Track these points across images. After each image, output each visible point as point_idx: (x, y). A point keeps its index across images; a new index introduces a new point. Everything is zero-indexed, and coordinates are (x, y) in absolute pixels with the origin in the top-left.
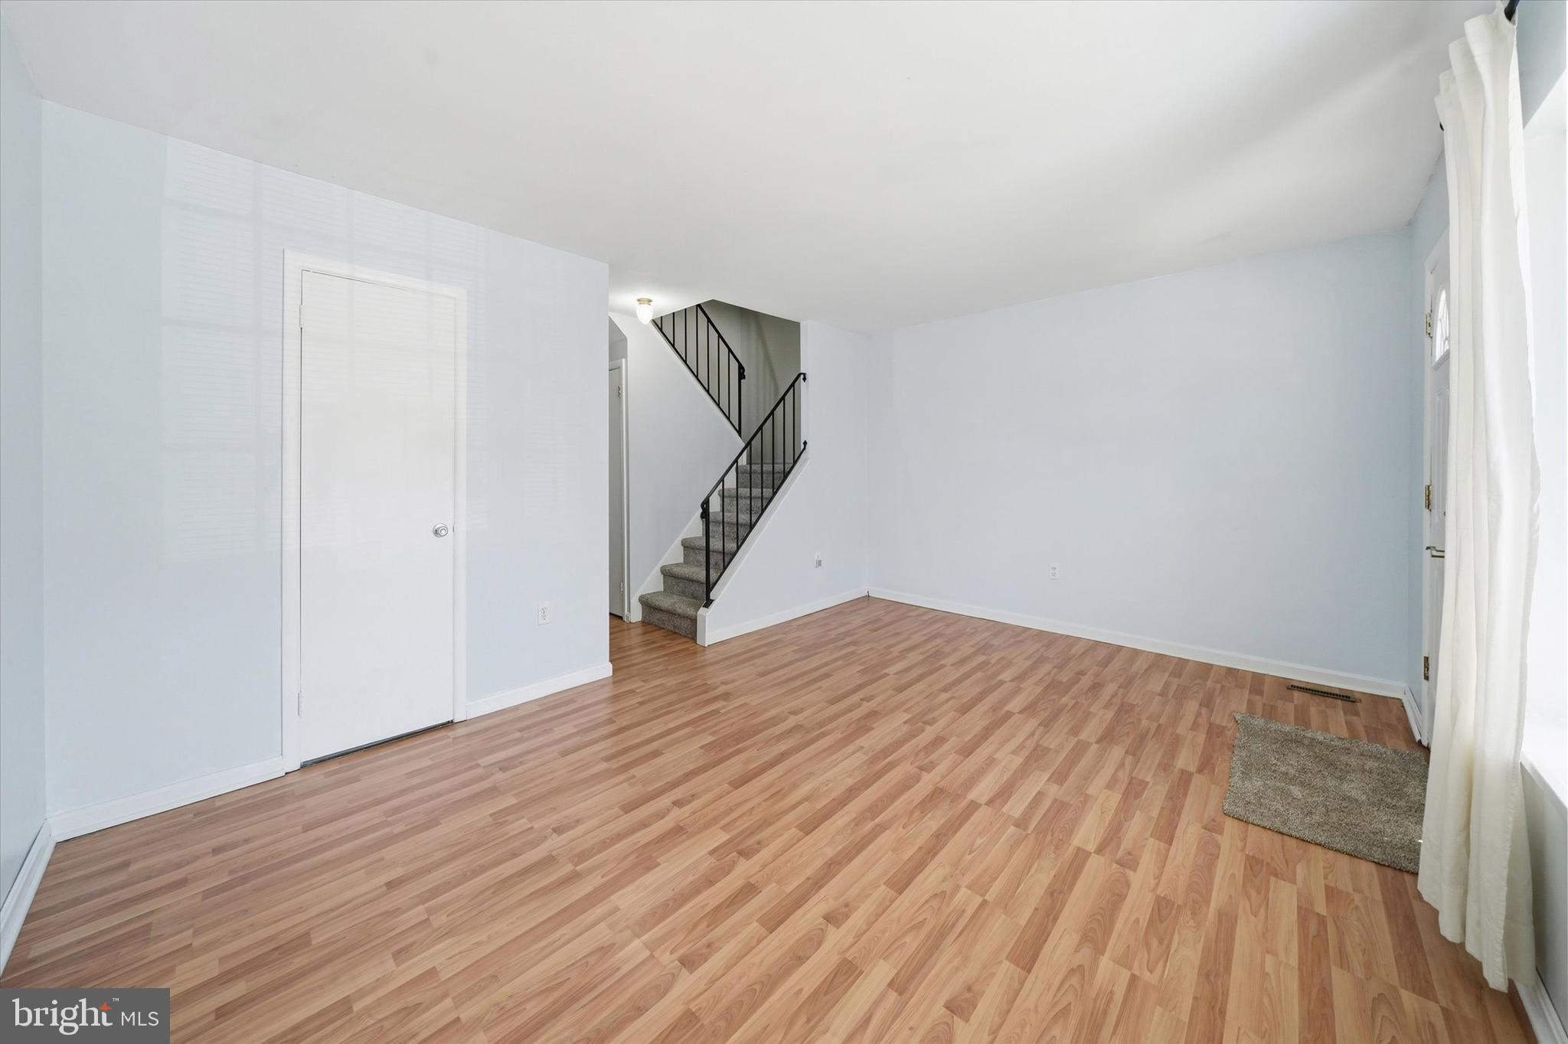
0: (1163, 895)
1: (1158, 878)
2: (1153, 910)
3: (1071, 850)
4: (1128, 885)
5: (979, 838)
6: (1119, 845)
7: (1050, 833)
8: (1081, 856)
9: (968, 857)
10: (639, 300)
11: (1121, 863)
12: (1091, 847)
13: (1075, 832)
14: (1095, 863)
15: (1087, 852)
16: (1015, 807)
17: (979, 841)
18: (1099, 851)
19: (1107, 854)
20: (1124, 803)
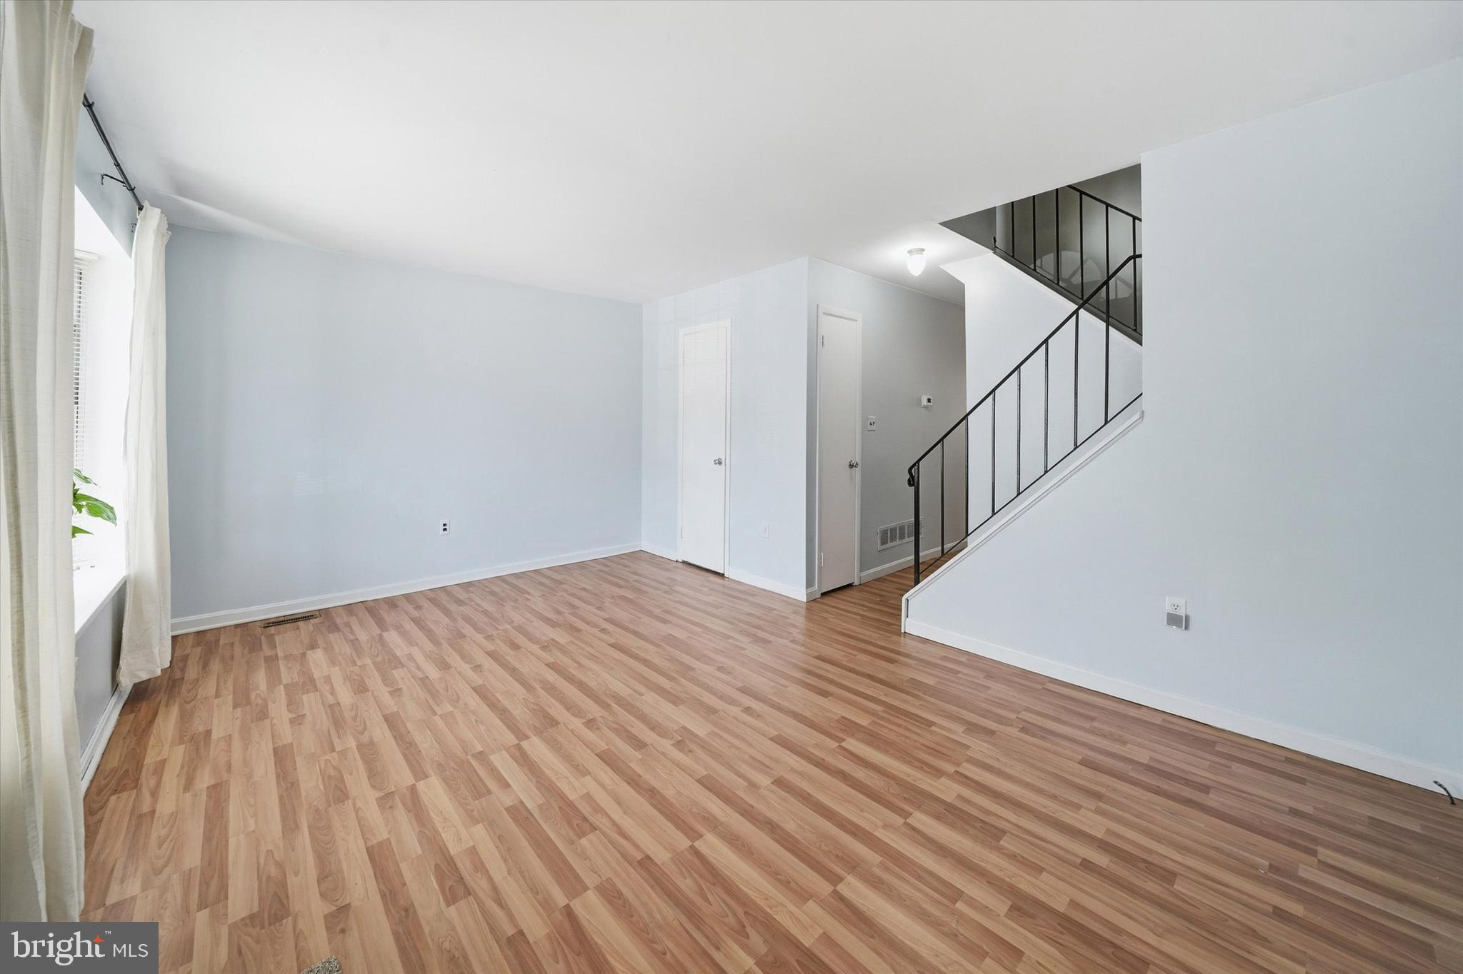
0: (346, 802)
1: (357, 810)
2: (346, 788)
3: (431, 772)
4: (373, 787)
5: (484, 728)
6: (404, 805)
7: (456, 768)
8: (420, 774)
9: (473, 719)
10: (909, 252)
11: (390, 795)
12: (421, 786)
13: (444, 785)
14: (406, 778)
15: (420, 781)
16: (502, 761)
17: (482, 728)
18: (413, 789)
19: (405, 790)
20: (441, 848)
